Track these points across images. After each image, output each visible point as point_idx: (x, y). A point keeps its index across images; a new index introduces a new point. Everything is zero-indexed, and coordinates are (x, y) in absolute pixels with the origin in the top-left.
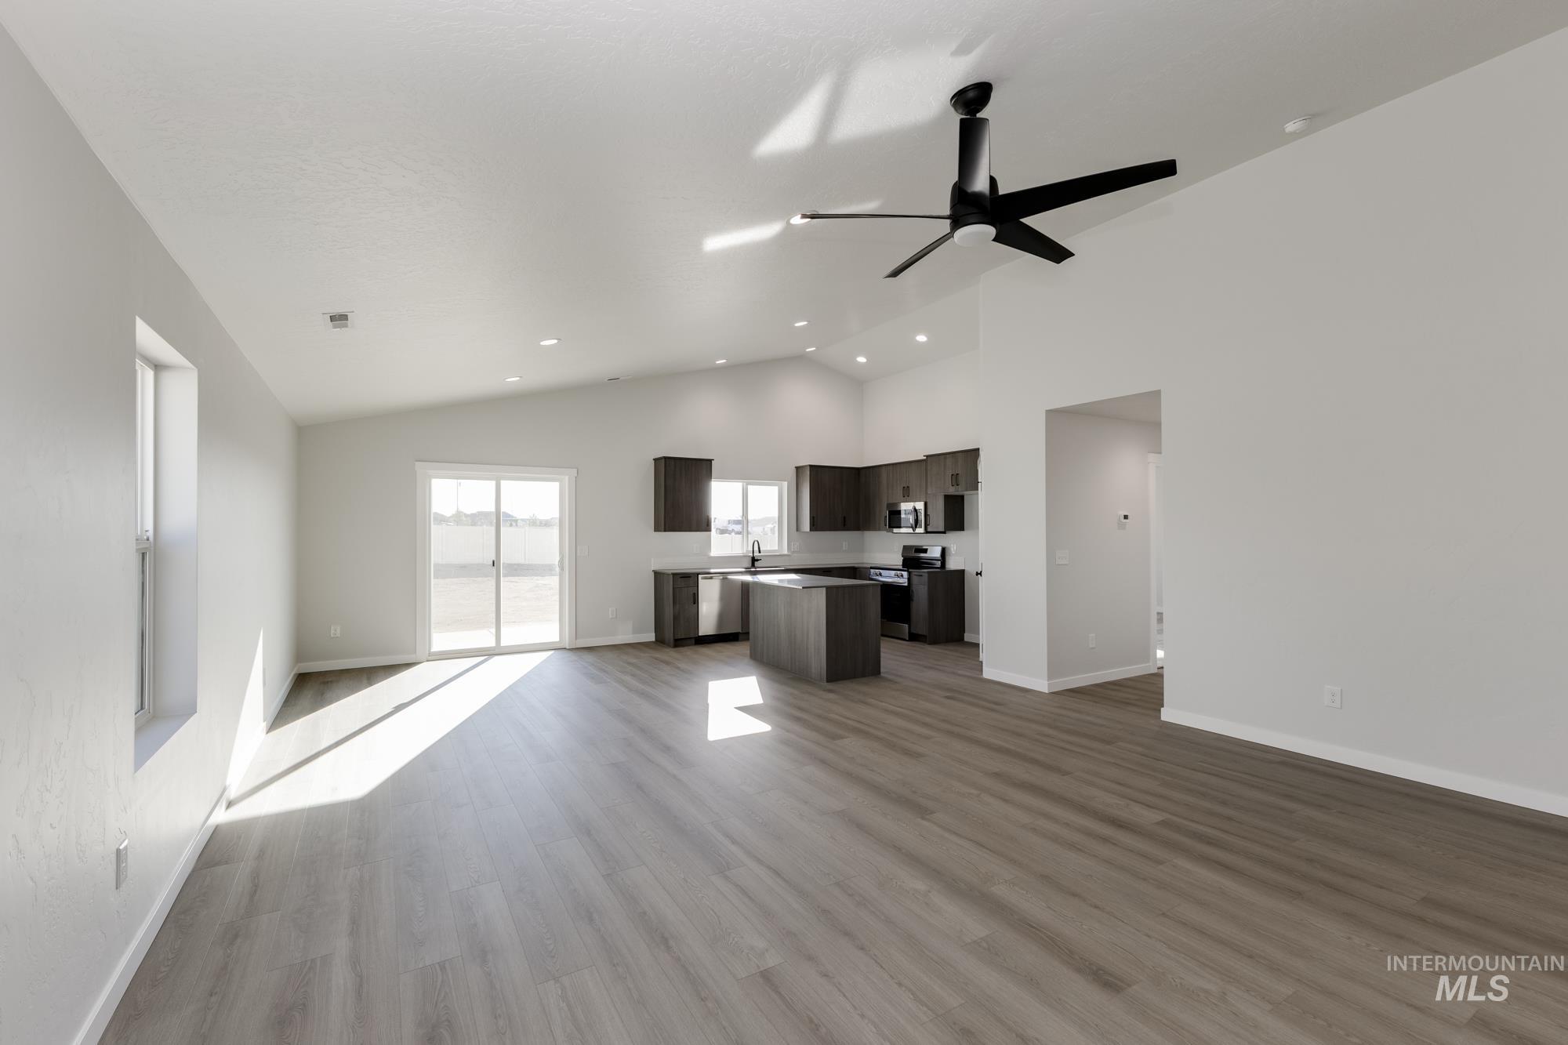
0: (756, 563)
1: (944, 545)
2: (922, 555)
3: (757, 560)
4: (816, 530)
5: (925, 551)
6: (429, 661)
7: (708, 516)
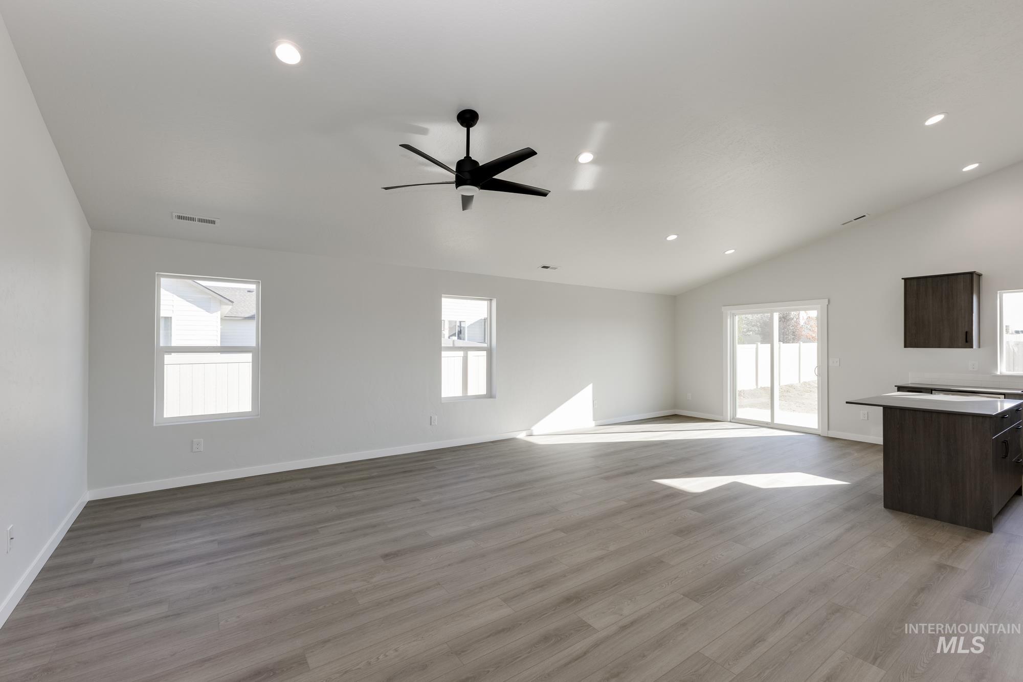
6: (730, 422)
7: (967, 332)
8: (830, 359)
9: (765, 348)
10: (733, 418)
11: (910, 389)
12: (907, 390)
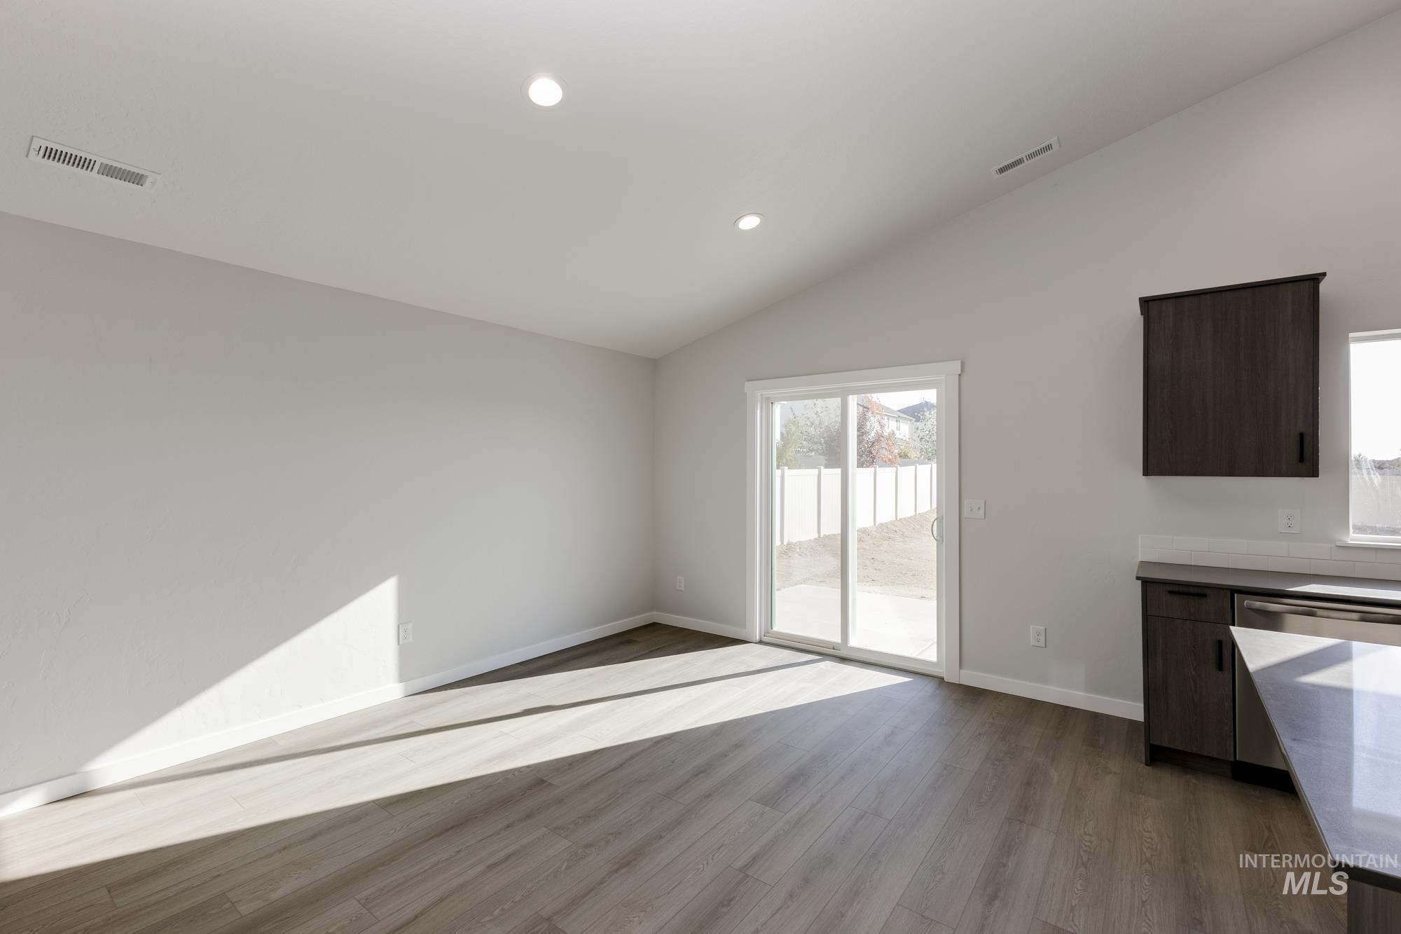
6: (761, 642)
7: (1302, 435)
8: (966, 502)
9: (832, 476)
10: (767, 633)
11: (1176, 588)
12: (1170, 589)
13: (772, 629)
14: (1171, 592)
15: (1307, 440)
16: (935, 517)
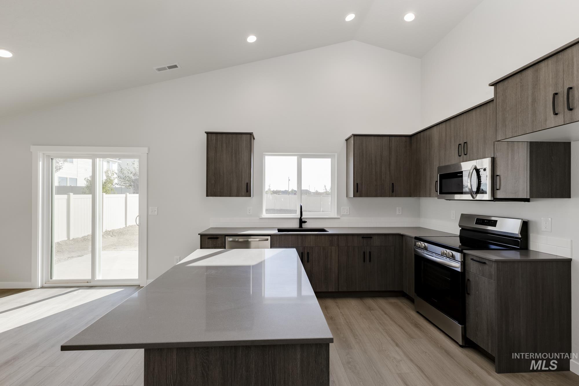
0: (303, 224)
1: (526, 218)
2: (490, 228)
3: (305, 222)
4: (361, 196)
5: (494, 223)
7: (247, 183)
8: (150, 208)
10: (47, 282)
11: (210, 237)
12: (208, 237)
13: (51, 278)
14: (209, 238)
15: (249, 185)
16: (138, 215)
